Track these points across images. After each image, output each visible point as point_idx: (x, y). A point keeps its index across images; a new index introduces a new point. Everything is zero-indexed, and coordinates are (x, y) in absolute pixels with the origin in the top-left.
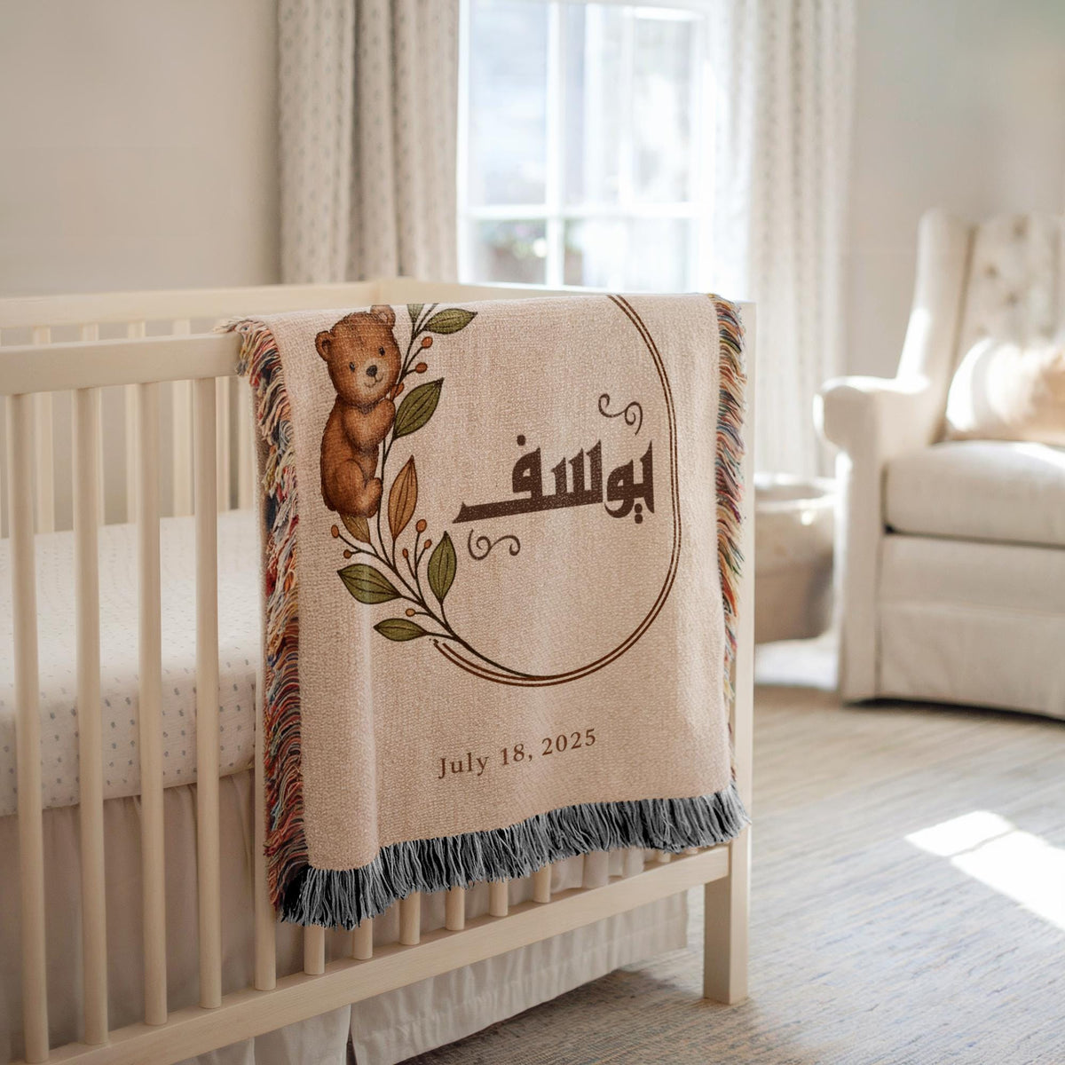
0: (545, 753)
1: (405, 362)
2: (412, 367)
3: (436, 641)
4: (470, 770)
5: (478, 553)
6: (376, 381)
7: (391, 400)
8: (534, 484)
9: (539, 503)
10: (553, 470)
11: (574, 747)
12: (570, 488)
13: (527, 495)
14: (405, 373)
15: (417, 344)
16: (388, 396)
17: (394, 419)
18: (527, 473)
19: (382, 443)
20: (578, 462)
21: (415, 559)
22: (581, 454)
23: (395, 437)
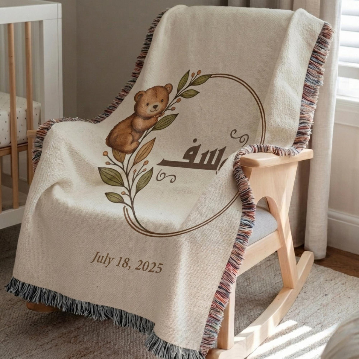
0: (136, 269)
1: (169, 105)
2: (170, 108)
3: (125, 207)
4: (104, 263)
5: (159, 178)
6: (155, 110)
7: (158, 118)
8: (192, 158)
9: (191, 165)
10: (202, 154)
11: (150, 271)
12: (205, 162)
13: (187, 161)
14: (167, 110)
15: (175, 100)
16: (157, 116)
17: (155, 124)
18: (191, 153)
19: (147, 131)
20: (213, 153)
21: (138, 174)
22: (216, 150)
23: (152, 130)
